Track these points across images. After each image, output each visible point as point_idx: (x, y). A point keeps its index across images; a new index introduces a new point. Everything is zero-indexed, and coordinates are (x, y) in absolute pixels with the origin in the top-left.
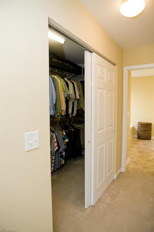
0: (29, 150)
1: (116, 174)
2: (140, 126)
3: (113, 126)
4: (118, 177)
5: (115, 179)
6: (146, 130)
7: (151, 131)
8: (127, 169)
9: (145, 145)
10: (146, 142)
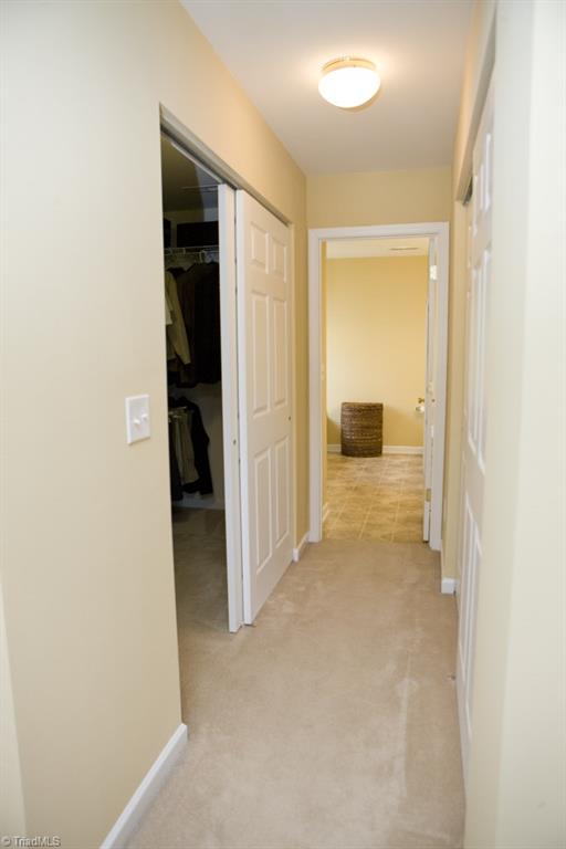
0: (136, 439)
1: (298, 543)
2: (348, 414)
3: (286, 403)
4: (303, 554)
5: (296, 559)
6: (368, 427)
7: (381, 427)
8: (324, 534)
9: (366, 469)
10: (368, 462)
